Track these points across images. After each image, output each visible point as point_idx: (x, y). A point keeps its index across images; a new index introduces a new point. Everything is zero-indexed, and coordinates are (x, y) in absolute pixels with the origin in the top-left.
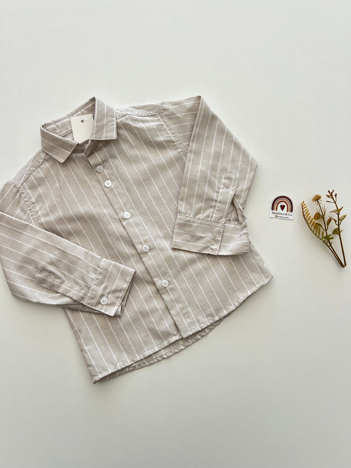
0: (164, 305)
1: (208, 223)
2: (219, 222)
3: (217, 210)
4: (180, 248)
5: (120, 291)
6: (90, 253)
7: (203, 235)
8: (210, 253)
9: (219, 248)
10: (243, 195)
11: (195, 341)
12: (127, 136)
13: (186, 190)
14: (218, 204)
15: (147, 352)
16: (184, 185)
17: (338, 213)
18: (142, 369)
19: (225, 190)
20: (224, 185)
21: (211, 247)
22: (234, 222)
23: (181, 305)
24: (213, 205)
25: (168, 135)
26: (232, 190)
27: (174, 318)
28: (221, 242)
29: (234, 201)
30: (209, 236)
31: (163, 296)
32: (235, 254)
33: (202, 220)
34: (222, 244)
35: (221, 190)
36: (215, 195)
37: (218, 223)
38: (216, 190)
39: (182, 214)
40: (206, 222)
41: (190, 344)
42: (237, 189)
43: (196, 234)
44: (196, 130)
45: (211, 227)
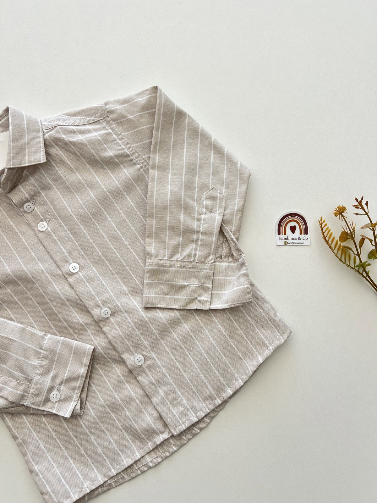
0: (141, 391)
1: (190, 266)
2: (206, 261)
3: (201, 245)
4: (154, 306)
5: (76, 379)
6: (27, 329)
7: (185, 283)
8: (199, 308)
9: (210, 300)
10: (234, 219)
11: (191, 437)
12: (62, 156)
13: (154, 222)
14: (201, 237)
15: (124, 461)
16: (151, 216)
17: (373, 228)
18: (121, 486)
19: (209, 215)
20: (206, 208)
21: (199, 298)
22: (227, 259)
23: (166, 388)
24: (195, 238)
25: (119, 148)
26: (219, 214)
27: (158, 408)
28: (212, 290)
29: (223, 229)
30: (194, 283)
31: (139, 378)
32: (233, 306)
33: (182, 261)
34: (213, 292)
35: (203, 216)
36: (196, 224)
37: (204, 263)
38: (196, 217)
39: (153, 256)
40: (187, 263)
41: (185, 442)
42: (226, 212)
43: (175, 283)
44: (157, 135)
45: (196, 270)
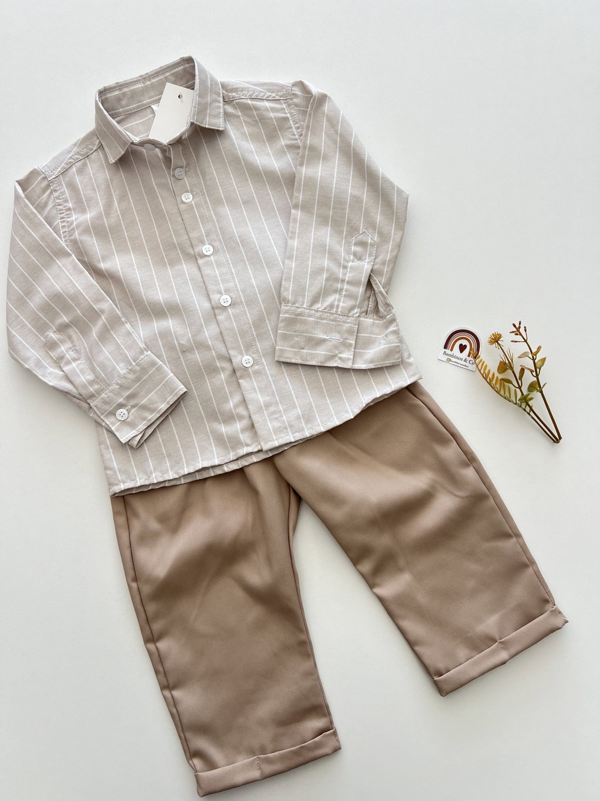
1: (332, 318)
2: (350, 315)
3: (345, 296)
4: (288, 361)
7: (325, 337)
8: (340, 366)
9: (352, 357)
10: (385, 270)
13: (294, 264)
14: (346, 286)
16: (290, 258)
19: (357, 263)
20: (355, 254)
21: (340, 355)
22: (372, 315)
24: (339, 288)
26: (368, 262)
28: (355, 348)
29: (372, 281)
30: (336, 337)
32: (379, 366)
33: (323, 312)
34: (357, 350)
35: (350, 264)
36: (341, 272)
37: (347, 316)
38: (342, 264)
39: (290, 303)
40: (329, 315)
42: (377, 260)
43: (314, 336)
45: (337, 324)
